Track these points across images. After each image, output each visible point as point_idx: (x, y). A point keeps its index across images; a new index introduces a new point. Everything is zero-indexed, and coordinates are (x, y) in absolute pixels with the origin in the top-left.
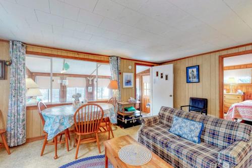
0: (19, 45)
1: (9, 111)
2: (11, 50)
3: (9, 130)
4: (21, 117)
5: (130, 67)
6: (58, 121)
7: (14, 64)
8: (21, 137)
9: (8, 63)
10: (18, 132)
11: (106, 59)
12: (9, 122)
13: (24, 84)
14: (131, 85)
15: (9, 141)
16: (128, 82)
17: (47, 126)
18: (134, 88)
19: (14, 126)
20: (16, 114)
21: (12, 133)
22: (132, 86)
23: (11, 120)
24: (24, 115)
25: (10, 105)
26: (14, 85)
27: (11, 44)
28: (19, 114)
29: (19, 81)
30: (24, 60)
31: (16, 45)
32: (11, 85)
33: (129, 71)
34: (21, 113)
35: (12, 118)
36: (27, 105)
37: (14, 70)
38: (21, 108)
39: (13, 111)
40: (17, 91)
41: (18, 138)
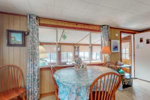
0: (34, 18)
1: (28, 72)
2: (29, 22)
3: (28, 88)
4: (36, 77)
5: (117, 35)
6: (74, 91)
7: (31, 34)
8: (36, 94)
9: (26, 33)
10: (34, 89)
11: (98, 28)
12: (28, 81)
13: (38, 50)
14: (117, 50)
15: (28, 97)
16: (116, 48)
17: (61, 93)
18: (120, 53)
19: (31, 85)
20: (33, 75)
21: (30, 91)
22: (119, 51)
23: (29, 79)
24: (38, 75)
25: (28, 67)
26: (31, 51)
27: (28, 17)
28: (35, 75)
29: (34, 48)
30: (38, 30)
31: (32, 18)
32: (29, 51)
33: (116, 38)
34: (36, 74)
35: (30, 78)
36: (40, 67)
37: (31, 38)
38: (36, 70)
39: (31, 73)
40: (34, 56)
41: (34, 95)
